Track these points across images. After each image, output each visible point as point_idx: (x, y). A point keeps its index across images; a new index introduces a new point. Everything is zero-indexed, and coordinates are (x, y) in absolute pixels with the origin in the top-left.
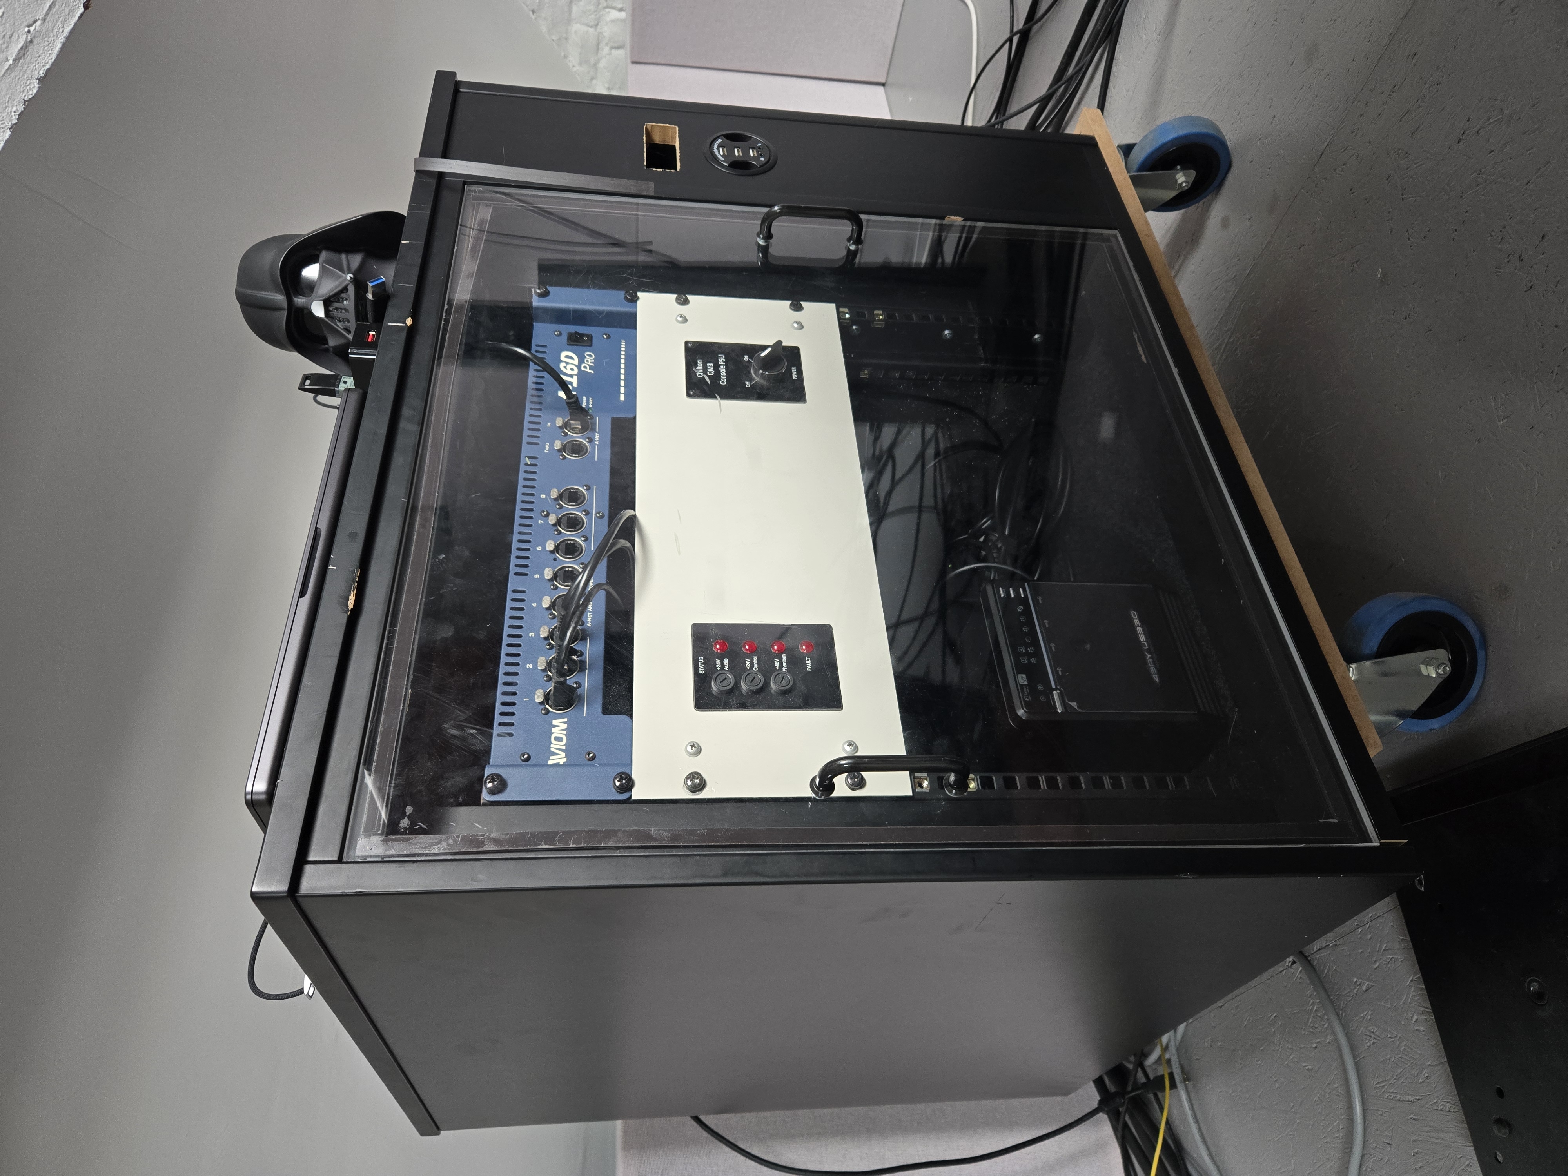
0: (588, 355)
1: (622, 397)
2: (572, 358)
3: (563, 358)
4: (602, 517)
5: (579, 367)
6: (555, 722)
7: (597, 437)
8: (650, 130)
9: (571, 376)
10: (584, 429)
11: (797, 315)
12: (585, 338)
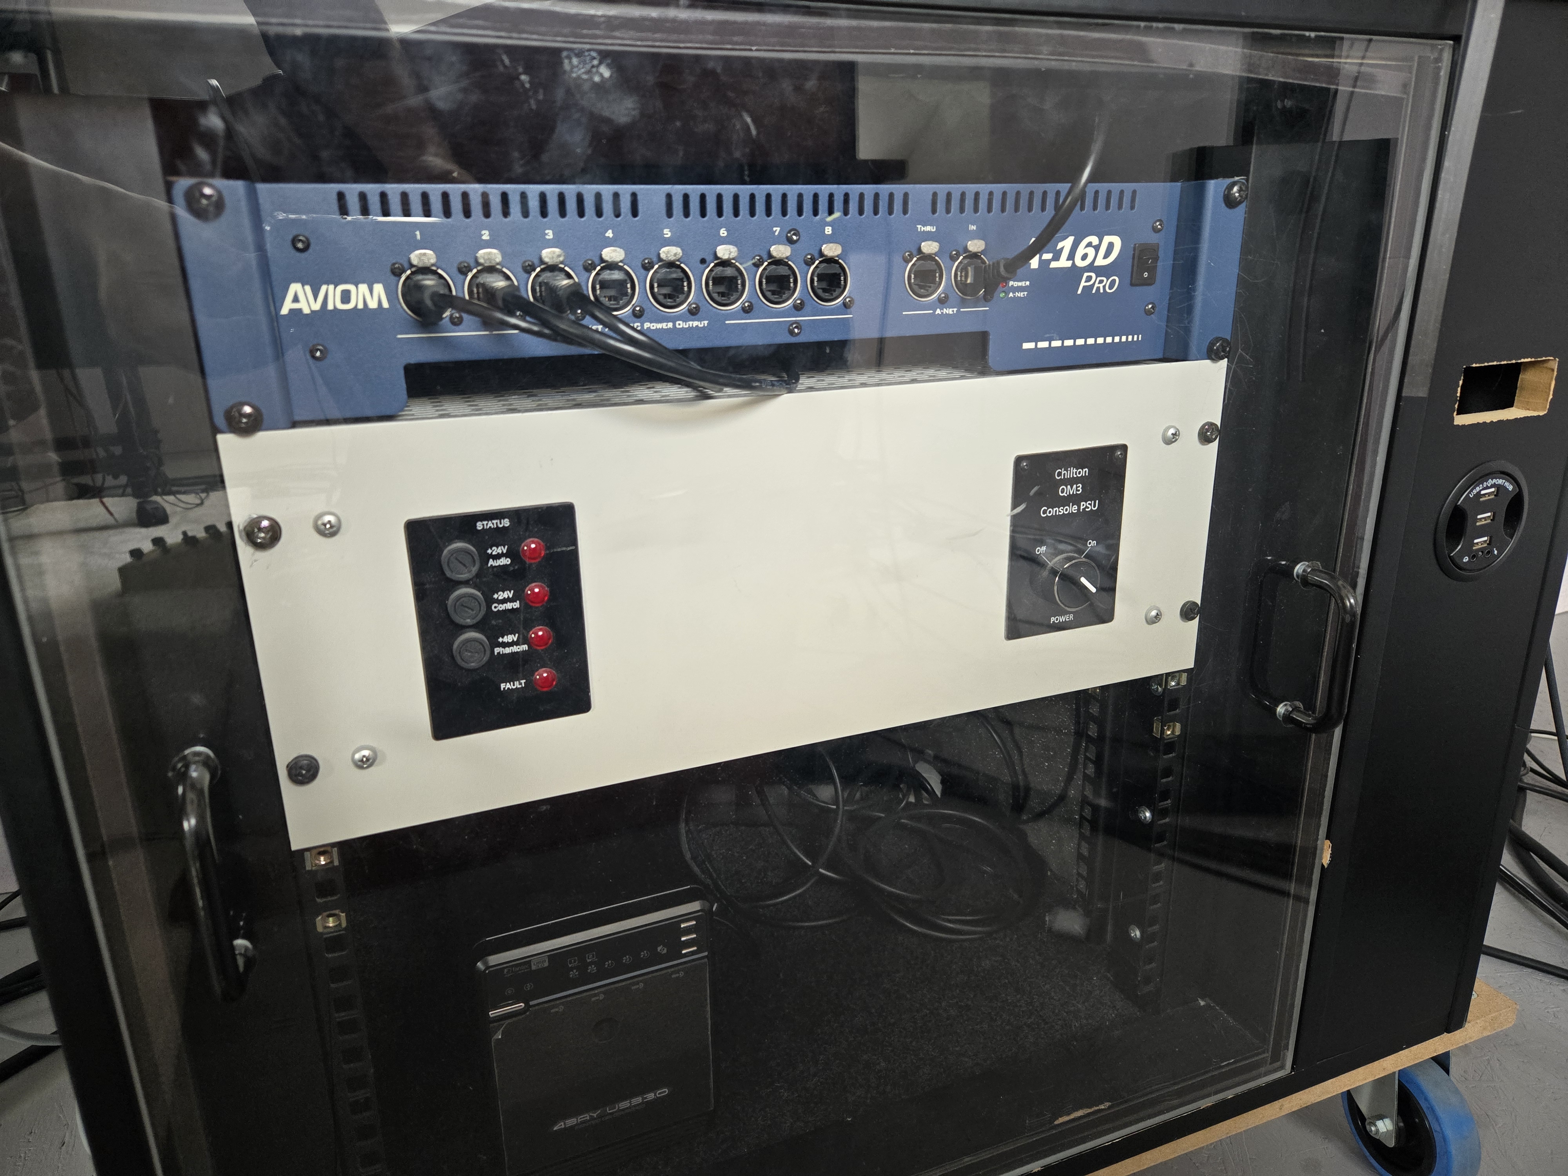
0: (1114, 281)
1: (1027, 346)
2: (1106, 256)
3: (1107, 239)
4: (791, 333)
5: (1091, 267)
6: (379, 288)
7: (950, 311)
8: (1545, 365)
9: (1071, 257)
10: (963, 287)
11: (1173, 614)
12: (1146, 275)
